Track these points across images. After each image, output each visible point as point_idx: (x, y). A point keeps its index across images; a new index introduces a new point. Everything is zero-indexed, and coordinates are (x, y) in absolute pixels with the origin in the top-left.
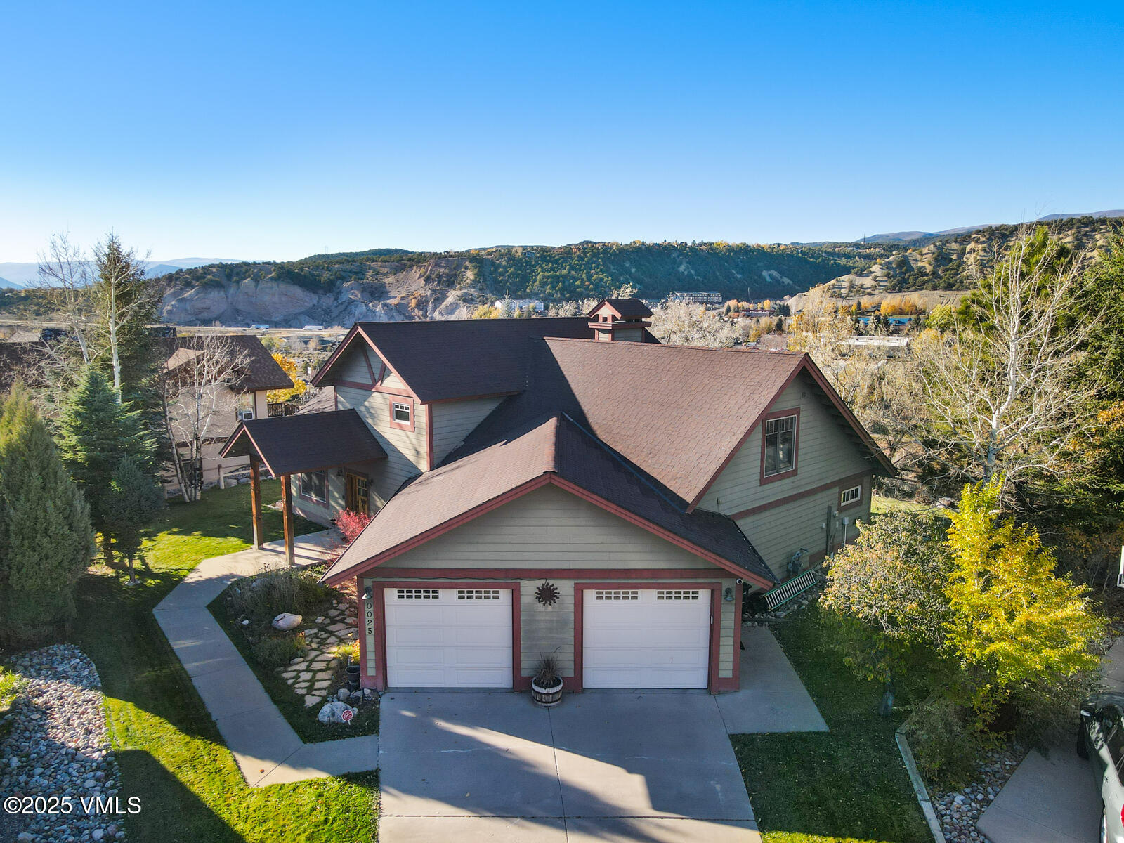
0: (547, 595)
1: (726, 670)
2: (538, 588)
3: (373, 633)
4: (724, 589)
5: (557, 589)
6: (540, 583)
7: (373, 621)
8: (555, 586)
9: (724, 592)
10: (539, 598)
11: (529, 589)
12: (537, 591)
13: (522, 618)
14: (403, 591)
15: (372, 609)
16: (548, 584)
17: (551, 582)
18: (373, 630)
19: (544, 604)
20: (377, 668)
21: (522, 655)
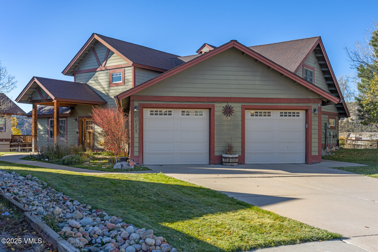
0: (228, 111)
1: (315, 151)
2: (224, 107)
3: (138, 132)
4: (313, 109)
5: (233, 108)
6: (224, 105)
7: (138, 125)
8: (232, 106)
9: (313, 111)
10: (224, 113)
11: (219, 108)
12: (223, 109)
13: (215, 124)
14: (153, 111)
15: (138, 118)
16: (229, 105)
17: (230, 104)
18: (138, 130)
19: (227, 116)
20: (139, 151)
21: (215, 144)
